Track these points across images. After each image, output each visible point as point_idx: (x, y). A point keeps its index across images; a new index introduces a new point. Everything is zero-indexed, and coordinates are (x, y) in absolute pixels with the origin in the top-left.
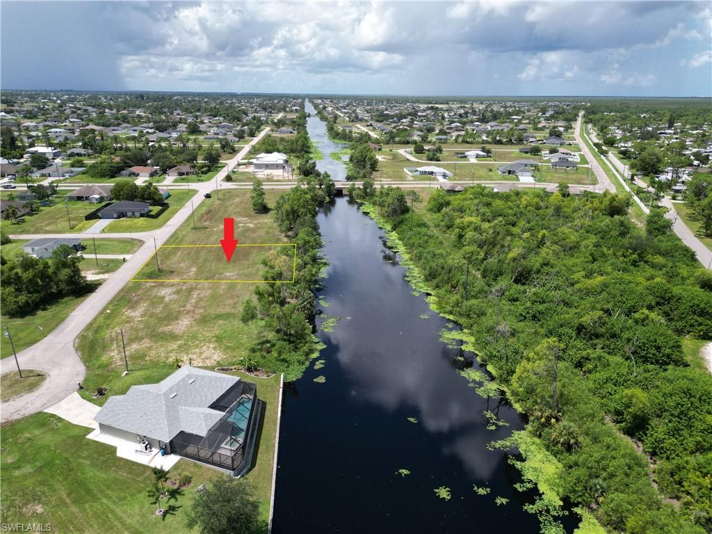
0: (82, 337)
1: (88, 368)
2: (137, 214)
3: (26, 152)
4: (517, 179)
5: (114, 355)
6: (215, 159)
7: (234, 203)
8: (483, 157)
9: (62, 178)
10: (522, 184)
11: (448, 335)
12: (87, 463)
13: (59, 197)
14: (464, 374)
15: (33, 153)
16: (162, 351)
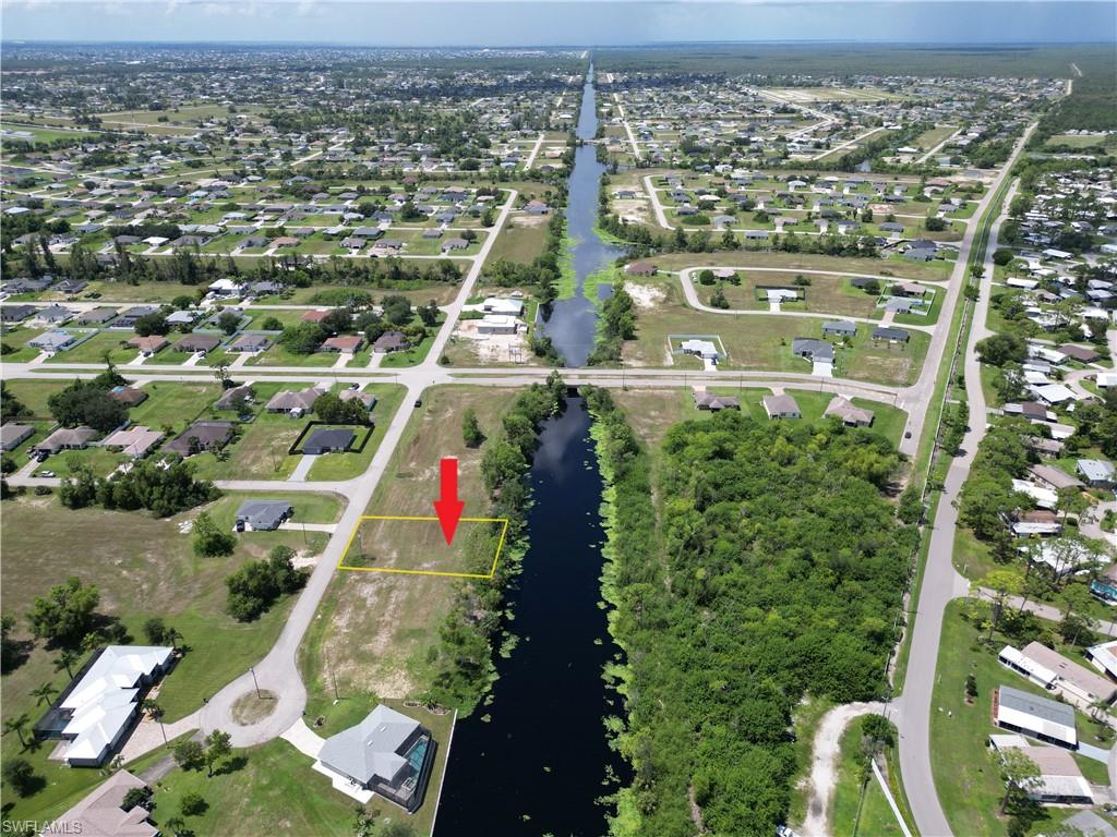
0: (301, 651)
1: (308, 690)
2: (341, 446)
3: (210, 290)
4: (810, 368)
5: (326, 678)
6: (432, 318)
7: (445, 421)
8: (792, 300)
9: (256, 354)
10: (810, 381)
11: (611, 671)
12: (314, 790)
13: (258, 404)
14: (606, 723)
15: (217, 291)
16: (363, 677)
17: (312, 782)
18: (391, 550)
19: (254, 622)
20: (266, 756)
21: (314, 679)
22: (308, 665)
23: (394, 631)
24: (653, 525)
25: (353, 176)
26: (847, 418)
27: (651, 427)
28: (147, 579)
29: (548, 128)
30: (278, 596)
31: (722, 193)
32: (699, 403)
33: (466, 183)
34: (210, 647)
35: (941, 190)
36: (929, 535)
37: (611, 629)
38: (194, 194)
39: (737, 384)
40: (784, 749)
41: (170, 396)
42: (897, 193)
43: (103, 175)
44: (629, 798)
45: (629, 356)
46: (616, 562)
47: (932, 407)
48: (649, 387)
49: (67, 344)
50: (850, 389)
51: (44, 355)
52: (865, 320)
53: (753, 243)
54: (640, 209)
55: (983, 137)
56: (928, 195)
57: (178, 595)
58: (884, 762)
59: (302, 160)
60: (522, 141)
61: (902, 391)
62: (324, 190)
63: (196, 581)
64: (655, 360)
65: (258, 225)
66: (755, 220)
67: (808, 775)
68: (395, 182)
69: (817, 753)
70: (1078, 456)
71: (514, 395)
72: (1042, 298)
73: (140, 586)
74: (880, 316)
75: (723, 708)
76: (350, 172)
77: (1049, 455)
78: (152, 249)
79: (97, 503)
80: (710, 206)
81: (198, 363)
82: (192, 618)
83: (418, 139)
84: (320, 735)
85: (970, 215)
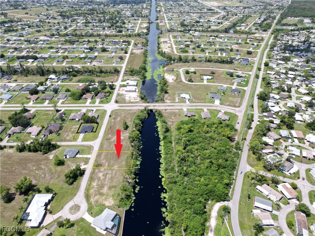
0: (85, 193)
1: (88, 204)
2: (90, 131)
3: (48, 78)
4: (214, 102)
5: (92, 200)
6: (112, 87)
7: (117, 121)
8: (210, 79)
9: (64, 100)
10: (214, 106)
11: (163, 195)
12: (92, 231)
13: (66, 117)
14: (162, 209)
15: (51, 79)
16: (101, 200)
17: (91, 229)
18: (106, 162)
19: (72, 185)
20: (79, 222)
21: (89, 201)
22: (87, 197)
23: (108, 186)
24: (173, 153)
25: (86, 35)
26: (223, 119)
27: (172, 122)
28: (43, 173)
29: (142, 17)
30: (78, 177)
31: (191, 41)
32: (185, 114)
33: (119, 38)
34: (62, 193)
35: (252, 40)
36: (242, 154)
37: (163, 183)
38: (39, 43)
39: (194, 108)
40: (204, 216)
41: (42, 115)
42: (240, 41)
43: (11, 35)
44: (167, 229)
45: (167, 99)
46: (164, 164)
47: (245, 114)
48: (172, 109)
49: (10, 98)
50: (224, 109)
51: (4, 102)
52: (229, 86)
53: (200, 59)
54: (169, 47)
55: (265, 20)
56: (248, 41)
57: (52, 178)
58: (227, 218)
59: (70, 29)
60: (135, 21)
61: (237, 109)
62: (78, 41)
63: (56, 173)
64: (173, 100)
65: (59, 54)
66: (201, 51)
67: (210, 222)
68: (98, 37)
69: (212, 216)
70: (280, 128)
71: (136, 113)
72: (276, 78)
73: (41, 175)
74: (233, 84)
75: (190, 206)
76: (85, 34)
77: (273, 128)
78: (30, 63)
79: (26, 150)
80: (188, 46)
81: (48, 104)
82: (56, 184)
83: (104, 22)
84: (92, 216)
85: (259, 49)
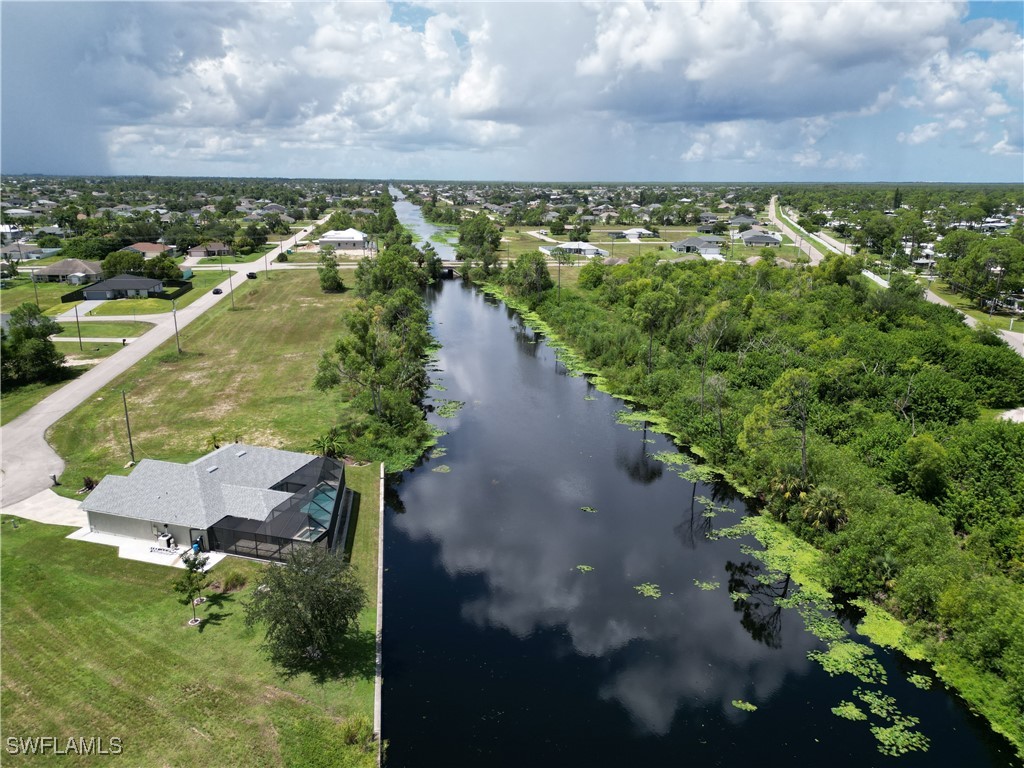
0: (58, 427)
1: (67, 462)
2: (144, 293)
5: (111, 446)
11: (628, 417)
12: (68, 568)
13: (20, 279)
18: (228, 349)
21: (83, 450)
22: (73, 439)
23: (242, 401)
